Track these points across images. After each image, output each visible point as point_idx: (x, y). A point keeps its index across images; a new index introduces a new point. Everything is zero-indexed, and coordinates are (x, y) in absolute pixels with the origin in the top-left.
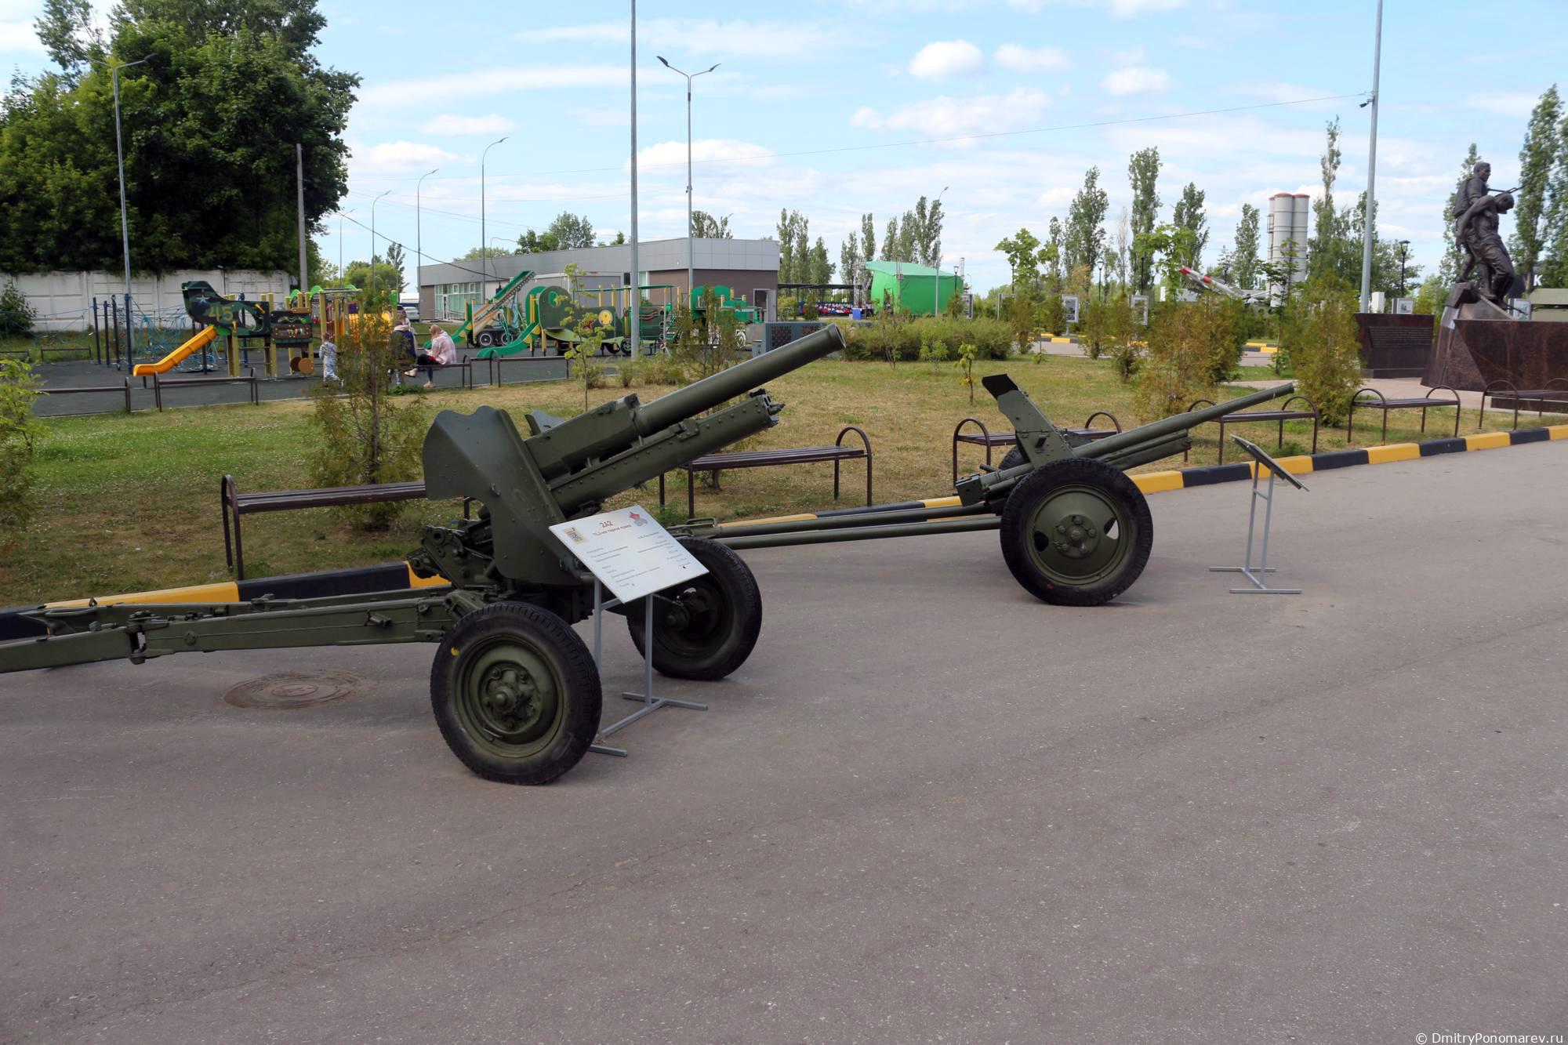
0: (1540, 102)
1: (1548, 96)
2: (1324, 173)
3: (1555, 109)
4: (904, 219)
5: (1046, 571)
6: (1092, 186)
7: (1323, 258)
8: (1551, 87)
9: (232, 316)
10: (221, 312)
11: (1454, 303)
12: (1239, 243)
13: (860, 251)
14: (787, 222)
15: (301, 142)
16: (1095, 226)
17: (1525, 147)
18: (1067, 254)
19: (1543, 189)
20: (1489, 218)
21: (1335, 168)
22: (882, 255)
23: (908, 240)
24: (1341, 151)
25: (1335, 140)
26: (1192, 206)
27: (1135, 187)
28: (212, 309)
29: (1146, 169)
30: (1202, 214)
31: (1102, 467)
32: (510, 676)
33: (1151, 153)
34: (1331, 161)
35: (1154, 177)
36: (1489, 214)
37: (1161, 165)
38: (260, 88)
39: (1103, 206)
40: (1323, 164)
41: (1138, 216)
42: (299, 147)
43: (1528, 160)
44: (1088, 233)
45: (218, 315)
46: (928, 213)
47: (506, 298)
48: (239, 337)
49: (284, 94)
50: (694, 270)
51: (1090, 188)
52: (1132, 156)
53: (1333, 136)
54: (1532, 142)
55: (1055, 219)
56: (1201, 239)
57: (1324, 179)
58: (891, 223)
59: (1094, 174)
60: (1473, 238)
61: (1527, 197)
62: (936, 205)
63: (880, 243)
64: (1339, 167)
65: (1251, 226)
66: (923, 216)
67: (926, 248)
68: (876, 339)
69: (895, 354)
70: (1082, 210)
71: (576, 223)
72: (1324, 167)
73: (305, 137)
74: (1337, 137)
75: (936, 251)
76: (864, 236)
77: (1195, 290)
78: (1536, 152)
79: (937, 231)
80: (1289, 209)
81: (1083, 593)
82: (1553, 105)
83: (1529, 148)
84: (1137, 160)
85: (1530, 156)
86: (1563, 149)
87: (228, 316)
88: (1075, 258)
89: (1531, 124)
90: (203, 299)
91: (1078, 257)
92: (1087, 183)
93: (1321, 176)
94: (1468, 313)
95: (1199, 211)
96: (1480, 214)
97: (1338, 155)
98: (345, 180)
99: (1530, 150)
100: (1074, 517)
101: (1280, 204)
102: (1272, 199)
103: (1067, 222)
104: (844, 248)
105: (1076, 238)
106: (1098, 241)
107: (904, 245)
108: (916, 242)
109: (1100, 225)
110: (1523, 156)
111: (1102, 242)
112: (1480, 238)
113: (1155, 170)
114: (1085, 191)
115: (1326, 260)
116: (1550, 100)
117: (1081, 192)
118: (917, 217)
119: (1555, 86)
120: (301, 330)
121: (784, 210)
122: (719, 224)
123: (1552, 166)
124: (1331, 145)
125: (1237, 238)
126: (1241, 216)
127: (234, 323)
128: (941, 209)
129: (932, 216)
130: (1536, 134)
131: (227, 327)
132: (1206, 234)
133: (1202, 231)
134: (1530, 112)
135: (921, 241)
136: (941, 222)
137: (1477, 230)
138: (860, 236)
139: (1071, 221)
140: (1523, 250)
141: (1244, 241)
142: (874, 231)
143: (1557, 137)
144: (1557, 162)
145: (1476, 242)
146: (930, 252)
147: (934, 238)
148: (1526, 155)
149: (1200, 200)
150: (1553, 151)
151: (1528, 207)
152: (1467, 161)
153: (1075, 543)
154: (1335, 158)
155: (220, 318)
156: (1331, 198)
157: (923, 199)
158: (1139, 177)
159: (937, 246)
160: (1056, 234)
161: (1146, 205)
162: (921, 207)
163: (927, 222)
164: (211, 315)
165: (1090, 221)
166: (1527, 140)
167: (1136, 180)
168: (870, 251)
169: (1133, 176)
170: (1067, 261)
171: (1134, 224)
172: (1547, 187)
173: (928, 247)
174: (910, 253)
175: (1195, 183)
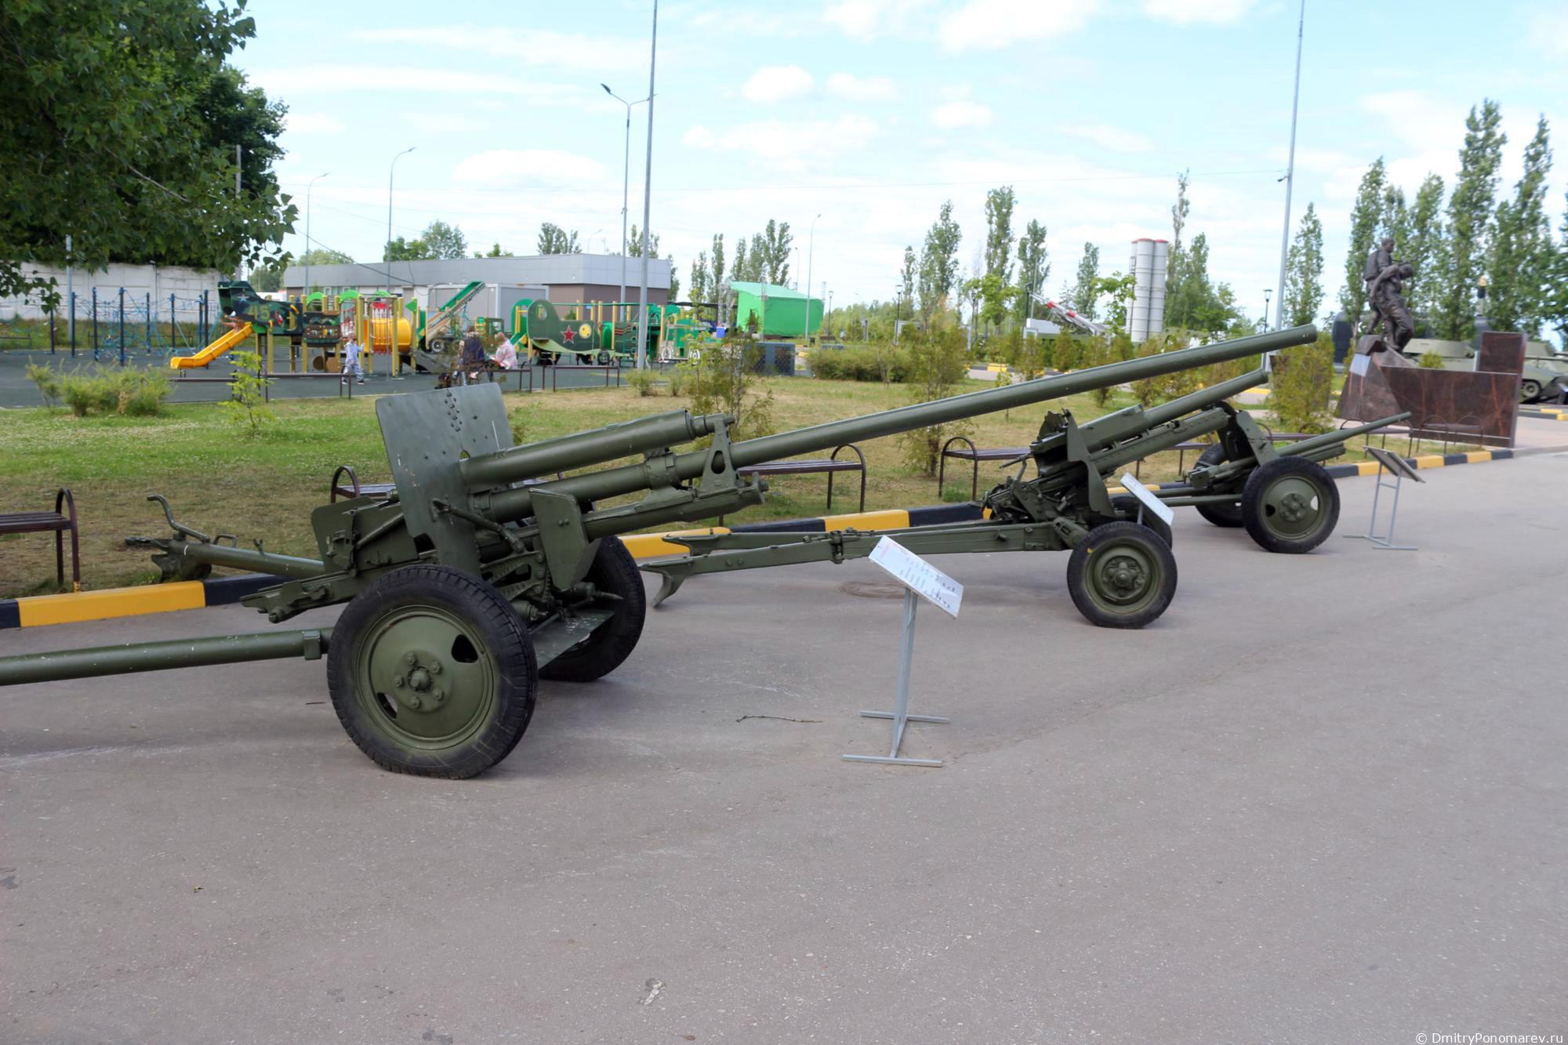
0: (1370, 170)
1: (1376, 166)
2: (1175, 220)
3: (1381, 177)
4: (754, 240)
5: (1271, 530)
6: (947, 218)
7: (1175, 298)
8: (1378, 157)
9: (269, 315)
10: (259, 311)
11: (1366, 351)
12: (1081, 278)
13: (710, 270)
14: (637, 238)
15: (240, 143)
16: (949, 257)
17: (1356, 208)
18: (921, 282)
19: (1369, 247)
20: (1394, 284)
21: (1184, 215)
22: (731, 274)
23: (757, 261)
24: (1190, 200)
25: (1184, 190)
26: (1035, 241)
27: (990, 222)
28: (251, 307)
29: (1001, 205)
30: (1044, 250)
31: (1301, 461)
32: (1123, 565)
33: (1006, 191)
34: (1181, 209)
35: (1008, 214)
36: (1395, 280)
37: (1017, 202)
38: (203, 87)
39: (956, 237)
40: (1174, 211)
41: (992, 250)
42: (239, 148)
43: (1357, 220)
44: (943, 263)
45: (256, 314)
46: (777, 235)
47: (458, 307)
48: (275, 335)
49: (225, 95)
50: (627, 287)
51: (945, 220)
52: (990, 192)
53: (1183, 186)
54: (1361, 205)
55: (910, 249)
56: (1043, 274)
57: (1174, 226)
58: (740, 244)
59: (948, 207)
60: (1381, 299)
61: (1357, 254)
62: (785, 228)
63: (729, 262)
64: (1188, 215)
65: (1092, 263)
66: (773, 239)
67: (774, 271)
68: (849, 361)
69: (890, 375)
70: (937, 242)
71: (448, 231)
72: (1174, 214)
73: (246, 138)
74: (1187, 188)
75: (784, 273)
76: (714, 255)
77: (1060, 323)
78: (1365, 214)
79: (786, 253)
80: (1150, 252)
81: (1295, 545)
82: (1379, 174)
83: (1359, 210)
84: (993, 197)
85: (1360, 217)
86: (1386, 213)
87: (265, 315)
88: (929, 286)
89: (1361, 189)
90: (243, 298)
91: (932, 286)
92: (942, 216)
93: (1172, 222)
94: (1380, 359)
95: (1041, 246)
96: (1387, 280)
97: (1187, 203)
98: (276, 181)
99: (1359, 212)
100: (1293, 495)
101: (1142, 248)
102: (1135, 242)
103: (923, 251)
104: (694, 266)
105: (932, 269)
106: (952, 271)
107: (753, 266)
108: (765, 263)
109: (954, 256)
110: (1354, 217)
111: (955, 272)
112: (1387, 300)
113: (1010, 207)
114: (940, 223)
115: (1179, 300)
116: (1377, 169)
117: (936, 224)
118: (766, 239)
119: (1382, 157)
120: (331, 331)
121: (634, 226)
122: (569, 237)
123: (1377, 227)
124: (1181, 195)
125: (1079, 274)
126: (1083, 254)
127: (271, 322)
128: (790, 232)
129: (781, 239)
130: (1364, 198)
131: (264, 325)
132: (1048, 268)
133: (1045, 265)
134: (1361, 177)
135: (770, 262)
136: (790, 245)
137: (1384, 293)
138: (711, 255)
139: (926, 251)
140: (1351, 300)
141: (1085, 277)
142: (724, 250)
143: (1382, 201)
144: (1381, 224)
145: (1383, 302)
146: (779, 275)
147: (782, 261)
148: (1355, 216)
149: (1043, 235)
150: (1378, 214)
151: (1357, 262)
152: (1306, 218)
153: (1293, 512)
154: (1185, 207)
155: (258, 316)
156: (1180, 243)
157: (772, 222)
158: (995, 213)
159: (786, 267)
160: (910, 262)
161: (999, 240)
162: (771, 229)
163: (777, 245)
164: (250, 313)
165: (944, 253)
166: (1357, 202)
167: (991, 216)
168: (719, 270)
169: (989, 211)
170: (921, 289)
171: (989, 257)
172: (1373, 246)
173: (777, 269)
174: (759, 273)
175: (1038, 220)
